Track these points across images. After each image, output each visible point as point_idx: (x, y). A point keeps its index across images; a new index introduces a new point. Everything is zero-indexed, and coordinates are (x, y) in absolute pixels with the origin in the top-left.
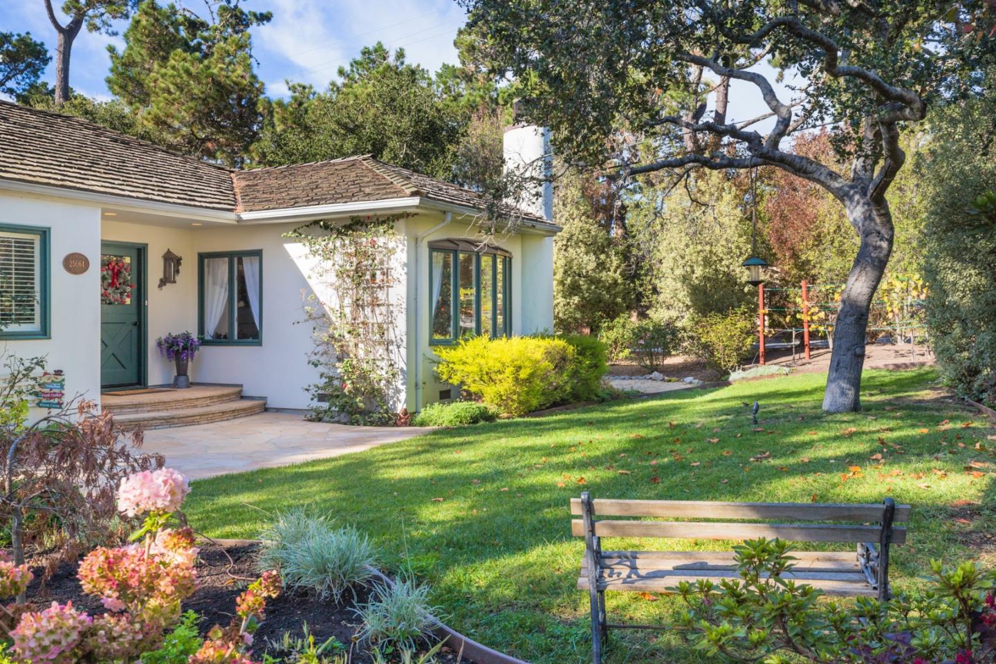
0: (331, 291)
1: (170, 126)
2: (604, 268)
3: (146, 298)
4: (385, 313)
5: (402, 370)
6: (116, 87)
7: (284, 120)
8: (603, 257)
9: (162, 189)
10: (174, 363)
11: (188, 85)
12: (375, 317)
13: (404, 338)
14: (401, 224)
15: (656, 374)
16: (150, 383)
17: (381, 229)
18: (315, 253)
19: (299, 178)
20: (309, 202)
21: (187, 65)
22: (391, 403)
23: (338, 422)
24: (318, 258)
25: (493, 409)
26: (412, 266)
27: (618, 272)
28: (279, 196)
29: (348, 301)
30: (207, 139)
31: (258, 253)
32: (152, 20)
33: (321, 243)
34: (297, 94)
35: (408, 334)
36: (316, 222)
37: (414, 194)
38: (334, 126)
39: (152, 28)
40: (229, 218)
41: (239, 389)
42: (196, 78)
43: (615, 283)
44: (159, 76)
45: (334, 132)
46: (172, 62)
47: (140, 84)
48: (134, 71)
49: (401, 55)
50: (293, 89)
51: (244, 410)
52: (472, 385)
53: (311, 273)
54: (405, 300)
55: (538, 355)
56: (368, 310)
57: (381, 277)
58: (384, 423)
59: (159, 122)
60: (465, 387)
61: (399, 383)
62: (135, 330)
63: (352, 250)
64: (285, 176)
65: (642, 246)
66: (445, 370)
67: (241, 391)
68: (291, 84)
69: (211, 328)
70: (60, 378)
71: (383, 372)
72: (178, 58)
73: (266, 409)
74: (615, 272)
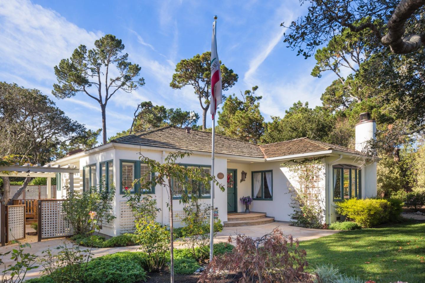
0: (297, 183)
1: (236, 134)
2: (392, 173)
3: (237, 186)
4: (317, 190)
5: (324, 210)
6: (220, 123)
7: (271, 128)
8: (391, 168)
9: (243, 152)
10: (245, 205)
11: (242, 120)
12: (313, 192)
13: (325, 199)
14: (323, 160)
15: (419, 212)
16: (238, 212)
17: (316, 162)
18: (291, 170)
19: (283, 146)
20: (290, 154)
21: (241, 114)
22: (320, 221)
23: (301, 226)
24: (292, 172)
25: (359, 225)
26: (327, 174)
27: (398, 174)
28: (278, 152)
29: (303, 186)
30: (246, 137)
31: (271, 171)
32: (230, 102)
33: (294, 167)
34: (274, 120)
35: (326, 197)
36: (291, 160)
37: (329, 149)
38: (290, 129)
39: (230, 105)
40: (262, 160)
41: (265, 214)
42: (244, 118)
43: (397, 178)
44: (233, 119)
45: (290, 130)
46: (236, 114)
47: (227, 122)
48: (225, 118)
49: (307, 104)
50: (273, 118)
51: (268, 221)
52: (351, 216)
53: (290, 177)
54: (325, 186)
55: (377, 206)
56: (311, 189)
57: (316, 178)
58: (318, 228)
59: (233, 132)
60: (348, 216)
61: (323, 214)
62: (234, 195)
63: (305, 169)
64: (278, 146)
65: (408, 164)
66: (339, 210)
67: (266, 215)
68: (272, 117)
69: (255, 195)
70: (217, 210)
71: (316, 210)
72: (238, 113)
73: (274, 221)
74: (397, 174)
